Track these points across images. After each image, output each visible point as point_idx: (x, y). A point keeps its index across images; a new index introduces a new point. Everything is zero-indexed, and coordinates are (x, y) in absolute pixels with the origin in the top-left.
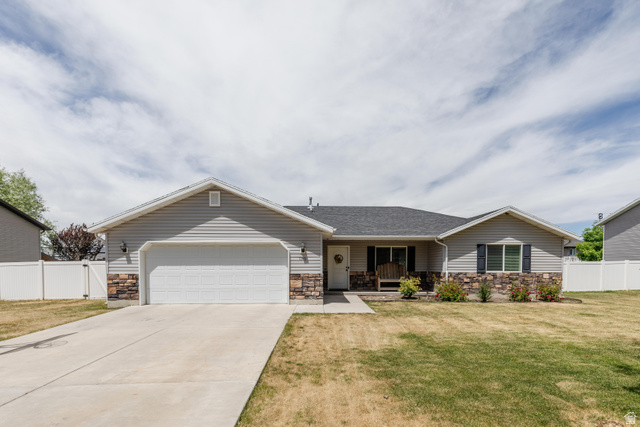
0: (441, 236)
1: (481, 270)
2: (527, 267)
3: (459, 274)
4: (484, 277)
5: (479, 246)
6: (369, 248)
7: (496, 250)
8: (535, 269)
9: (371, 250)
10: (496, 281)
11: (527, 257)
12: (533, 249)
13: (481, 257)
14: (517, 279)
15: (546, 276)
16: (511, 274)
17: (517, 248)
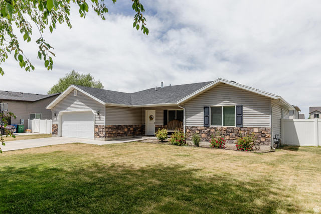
0: (178, 103)
1: (206, 125)
2: (240, 123)
3: (192, 127)
4: (208, 130)
5: (205, 108)
6: (164, 111)
7: (216, 110)
8: (247, 124)
9: (165, 112)
10: (217, 133)
11: (240, 115)
12: (245, 109)
13: (206, 115)
14: (232, 132)
15: (256, 130)
16: (228, 128)
17: (232, 108)
